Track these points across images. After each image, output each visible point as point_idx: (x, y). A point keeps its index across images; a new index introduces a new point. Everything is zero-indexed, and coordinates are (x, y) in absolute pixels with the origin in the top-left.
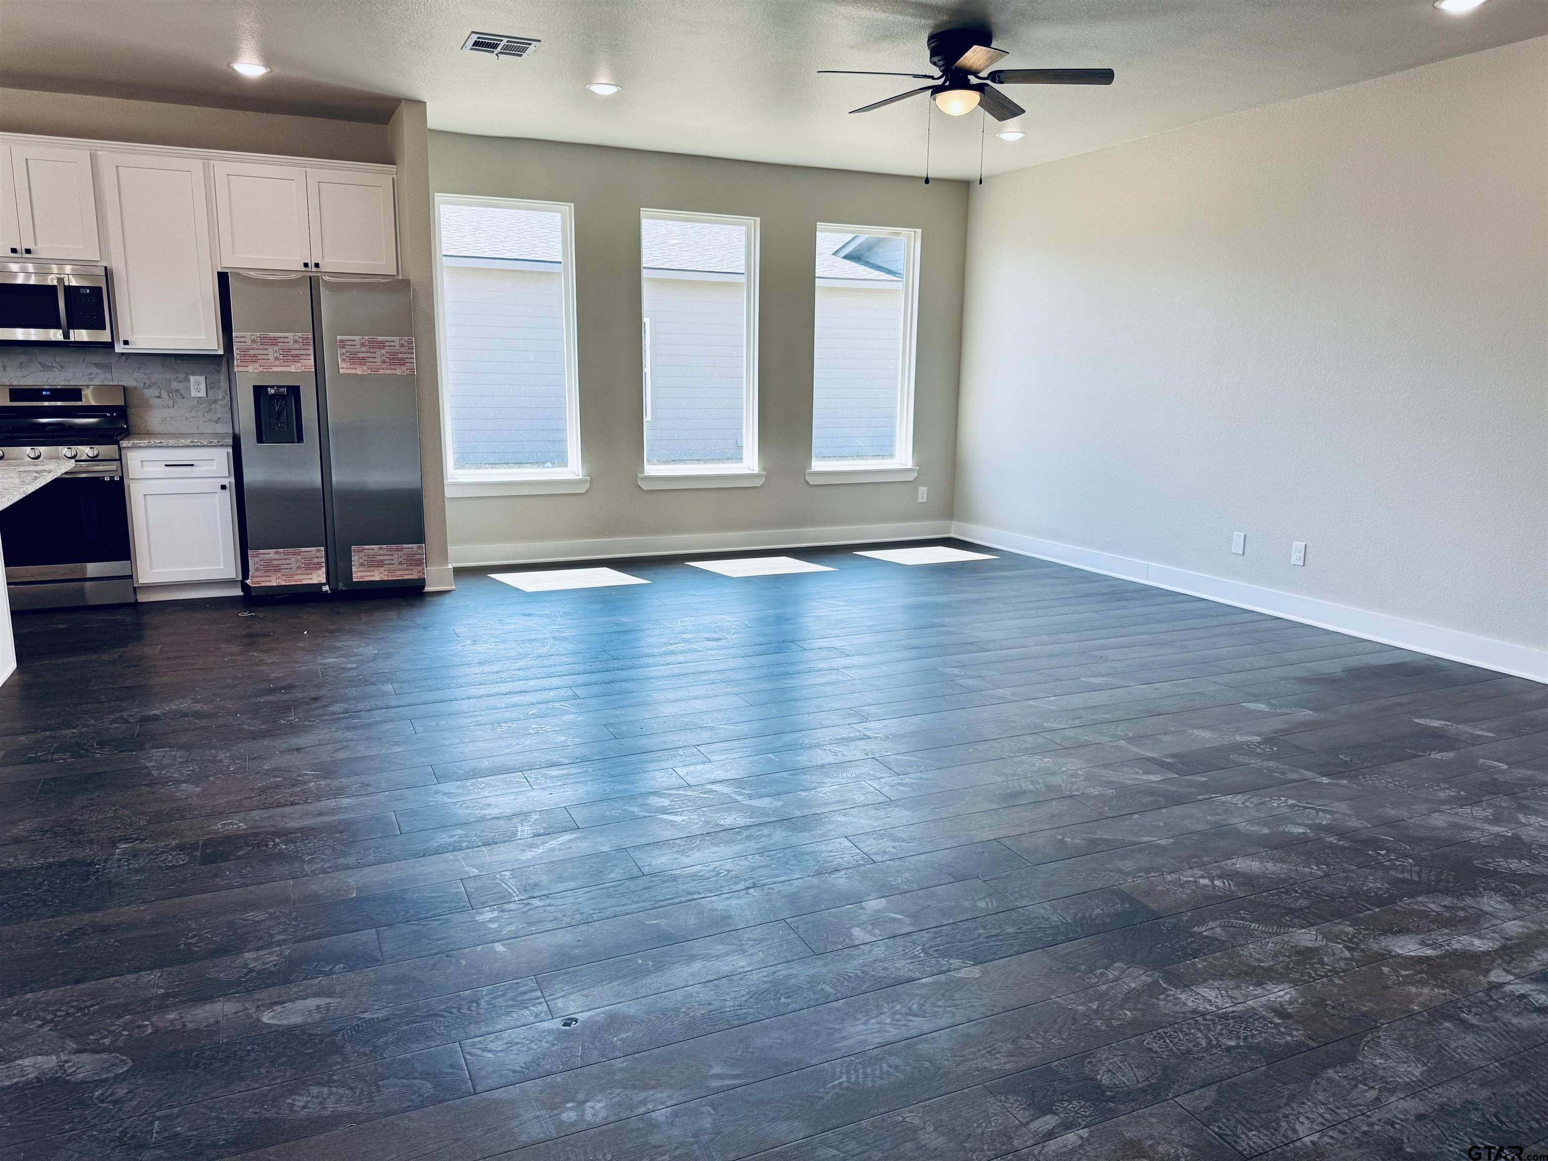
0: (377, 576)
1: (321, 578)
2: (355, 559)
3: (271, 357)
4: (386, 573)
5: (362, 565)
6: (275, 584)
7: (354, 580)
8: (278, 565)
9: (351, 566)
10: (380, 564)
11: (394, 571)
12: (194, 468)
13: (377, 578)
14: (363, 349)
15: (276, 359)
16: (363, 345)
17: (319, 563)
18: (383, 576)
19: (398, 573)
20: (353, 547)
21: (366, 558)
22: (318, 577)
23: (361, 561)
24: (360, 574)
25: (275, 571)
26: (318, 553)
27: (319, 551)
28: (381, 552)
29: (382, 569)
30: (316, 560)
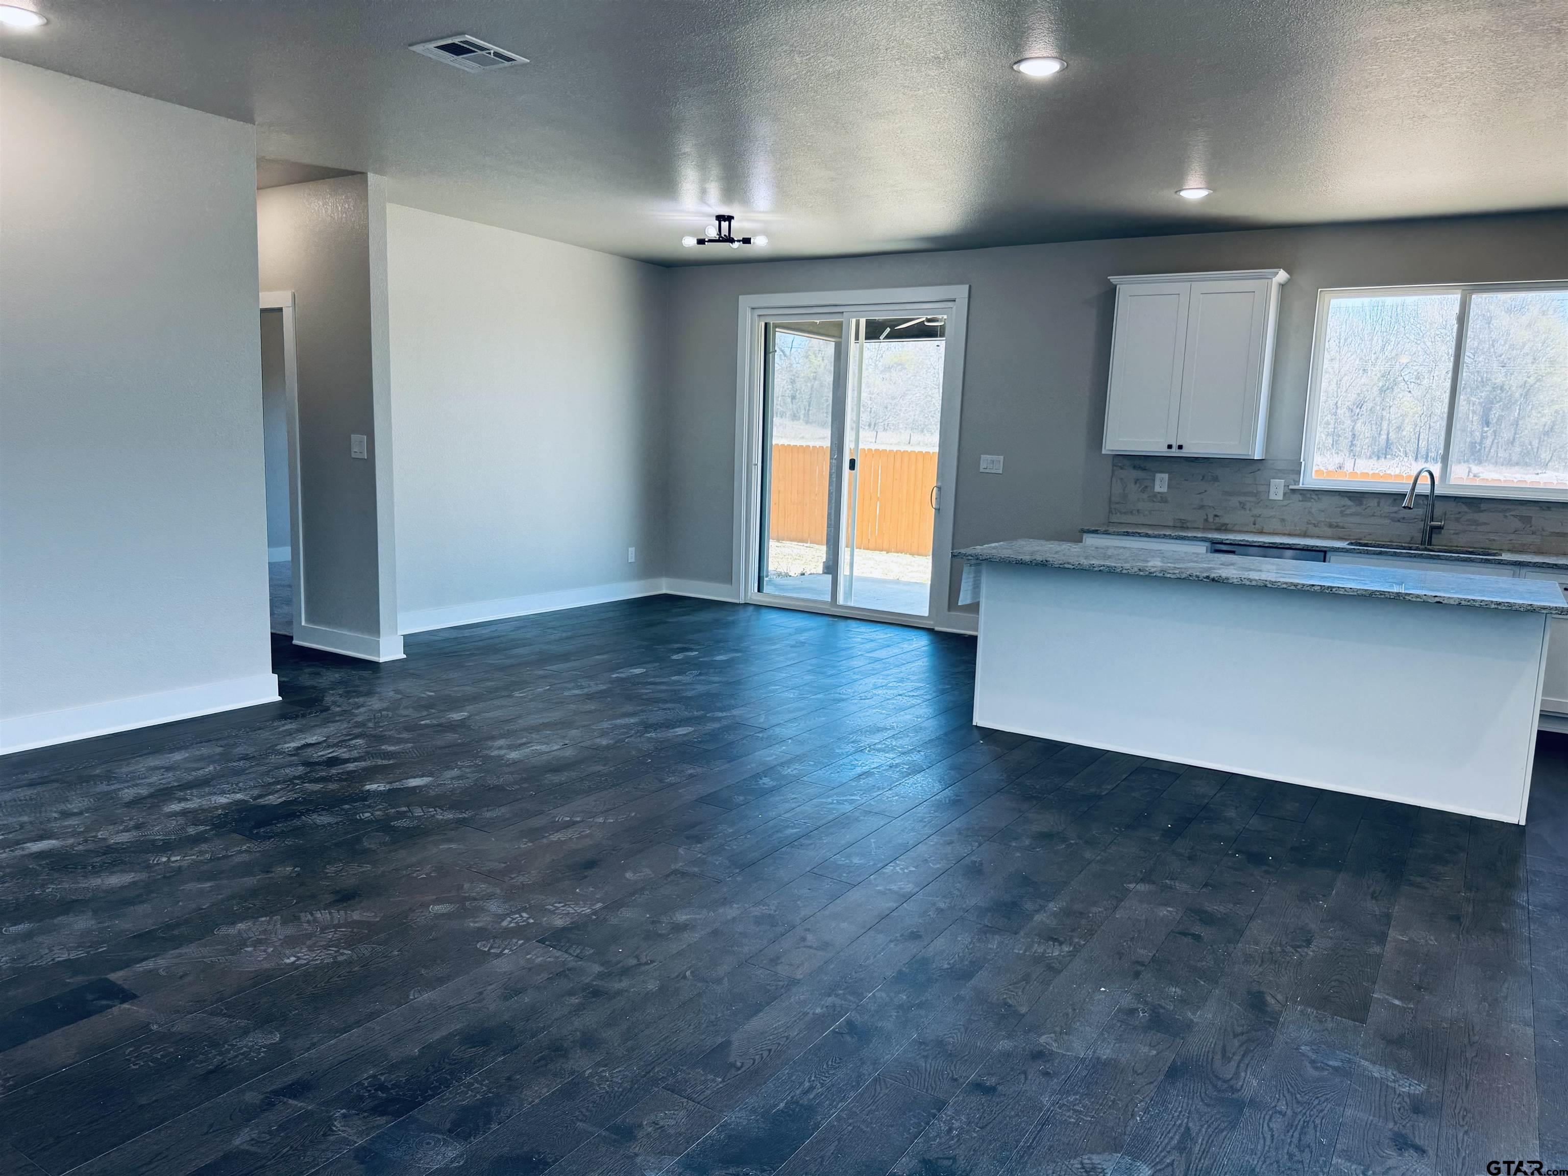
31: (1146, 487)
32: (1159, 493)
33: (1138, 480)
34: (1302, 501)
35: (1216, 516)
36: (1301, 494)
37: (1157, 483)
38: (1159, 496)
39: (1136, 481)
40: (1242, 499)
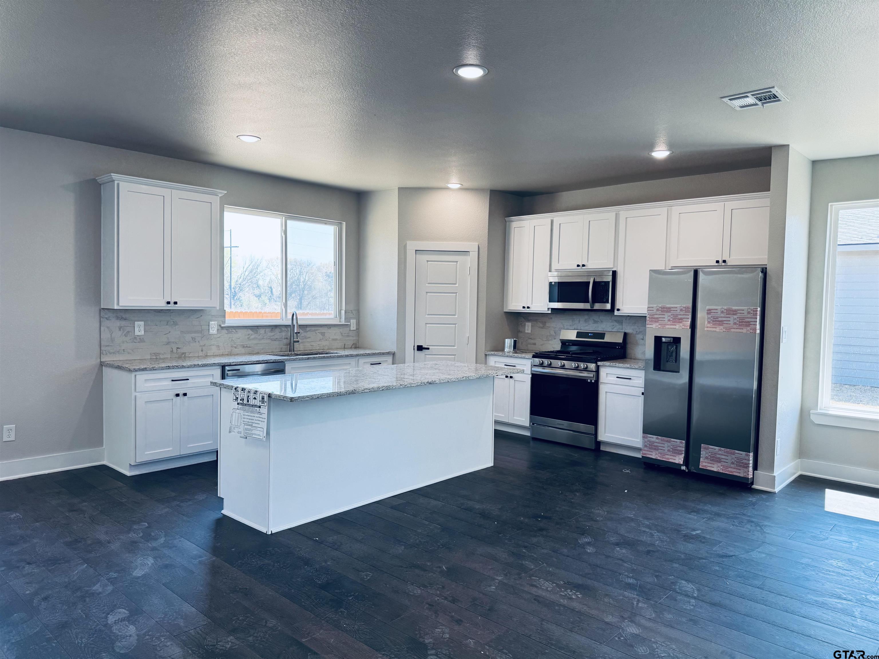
0: (715, 468)
1: (680, 461)
2: (703, 453)
3: (666, 320)
4: (722, 467)
5: (707, 458)
6: (654, 457)
7: (700, 467)
8: (657, 446)
9: (700, 457)
10: (719, 461)
11: (728, 467)
12: (631, 381)
13: (715, 469)
14: (722, 315)
15: (669, 320)
16: (722, 312)
17: (681, 451)
18: (719, 469)
19: (730, 469)
20: (702, 445)
21: (710, 454)
22: (679, 459)
23: (707, 455)
24: (704, 464)
25: (655, 449)
26: (681, 444)
27: (682, 443)
28: (720, 452)
29: (719, 464)
30: (679, 448)
31: (128, 332)
32: (137, 336)
33: (121, 327)
34: (227, 334)
35: (178, 348)
36: (226, 329)
37: (136, 329)
38: (138, 338)
39: (120, 328)
40: (193, 335)
